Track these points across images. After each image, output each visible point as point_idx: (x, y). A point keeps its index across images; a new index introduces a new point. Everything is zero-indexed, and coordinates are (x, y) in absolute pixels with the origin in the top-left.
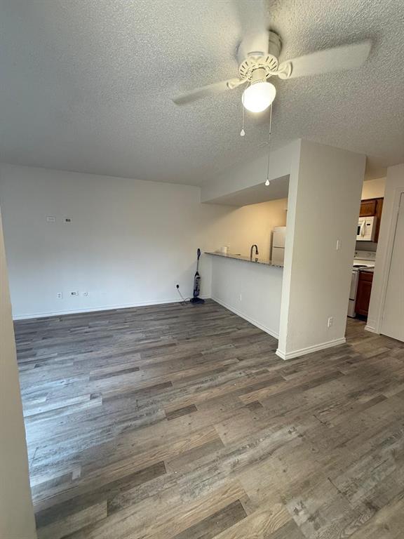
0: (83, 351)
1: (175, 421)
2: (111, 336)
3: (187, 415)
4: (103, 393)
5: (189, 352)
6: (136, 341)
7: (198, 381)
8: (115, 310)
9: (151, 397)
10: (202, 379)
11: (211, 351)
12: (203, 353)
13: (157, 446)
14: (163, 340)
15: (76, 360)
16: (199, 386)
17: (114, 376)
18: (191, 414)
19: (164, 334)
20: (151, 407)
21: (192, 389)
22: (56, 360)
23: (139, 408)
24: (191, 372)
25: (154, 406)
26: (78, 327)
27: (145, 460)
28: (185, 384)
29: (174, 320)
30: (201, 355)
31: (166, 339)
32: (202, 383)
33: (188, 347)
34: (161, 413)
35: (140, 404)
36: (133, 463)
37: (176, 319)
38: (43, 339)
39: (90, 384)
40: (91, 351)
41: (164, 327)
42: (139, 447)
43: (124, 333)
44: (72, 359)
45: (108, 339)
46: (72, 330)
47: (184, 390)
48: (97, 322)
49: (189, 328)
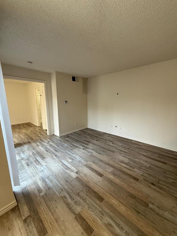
0: (98, 152)
1: (75, 223)
2: (114, 152)
3: (82, 230)
4: (81, 174)
5: (140, 194)
6: (120, 161)
7: (118, 220)
8: (132, 140)
9: (87, 195)
10: (122, 224)
11: (161, 212)
12: (150, 205)
13: (56, 222)
14: (135, 172)
15: (92, 154)
16: (113, 224)
17: (92, 170)
18: (85, 233)
19: (140, 168)
20: (81, 200)
21: (107, 220)
22: (89, 150)
23: (78, 195)
24: (122, 209)
25: (82, 201)
26: (110, 141)
27: (48, 220)
28: (108, 211)
29: (159, 164)
30: (146, 205)
31: (137, 172)
32: (118, 225)
33: (144, 190)
34: (78, 209)
35: (81, 194)
36: (46, 214)
37: (162, 164)
38: (96, 140)
39: (83, 167)
40: (100, 154)
41: (145, 164)
42: (55, 211)
43: (120, 154)
44: (92, 153)
45: (111, 153)
46: (107, 141)
47: (102, 213)
48: (118, 143)
49: (166, 178)
